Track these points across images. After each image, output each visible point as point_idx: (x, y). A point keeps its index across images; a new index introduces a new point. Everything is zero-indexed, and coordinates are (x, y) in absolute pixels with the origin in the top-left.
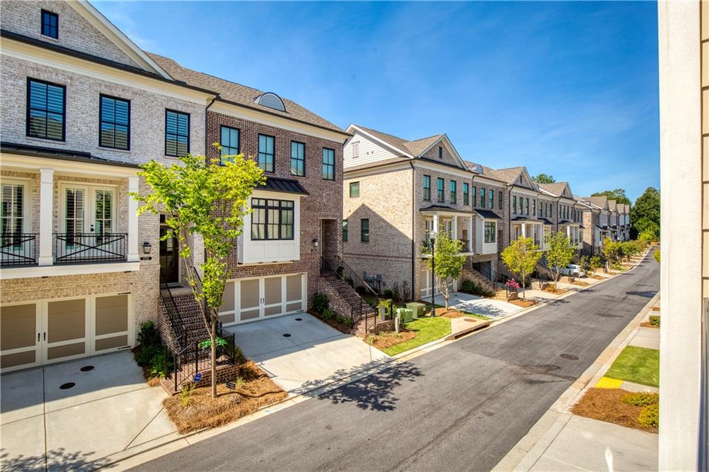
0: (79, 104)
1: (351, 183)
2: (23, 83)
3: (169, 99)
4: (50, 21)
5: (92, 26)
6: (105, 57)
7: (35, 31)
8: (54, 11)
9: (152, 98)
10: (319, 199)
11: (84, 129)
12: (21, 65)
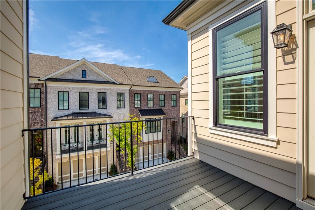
0: (92, 97)
1: (185, 99)
2: (78, 94)
3: (118, 89)
4: (84, 73)
5: (95, 72)
6: (99, 80)
7: (80, 78)
8: (85, 70)
9: (112, 90)
10: (170, 114)
11: (94, 104)
12: (77, 89)
